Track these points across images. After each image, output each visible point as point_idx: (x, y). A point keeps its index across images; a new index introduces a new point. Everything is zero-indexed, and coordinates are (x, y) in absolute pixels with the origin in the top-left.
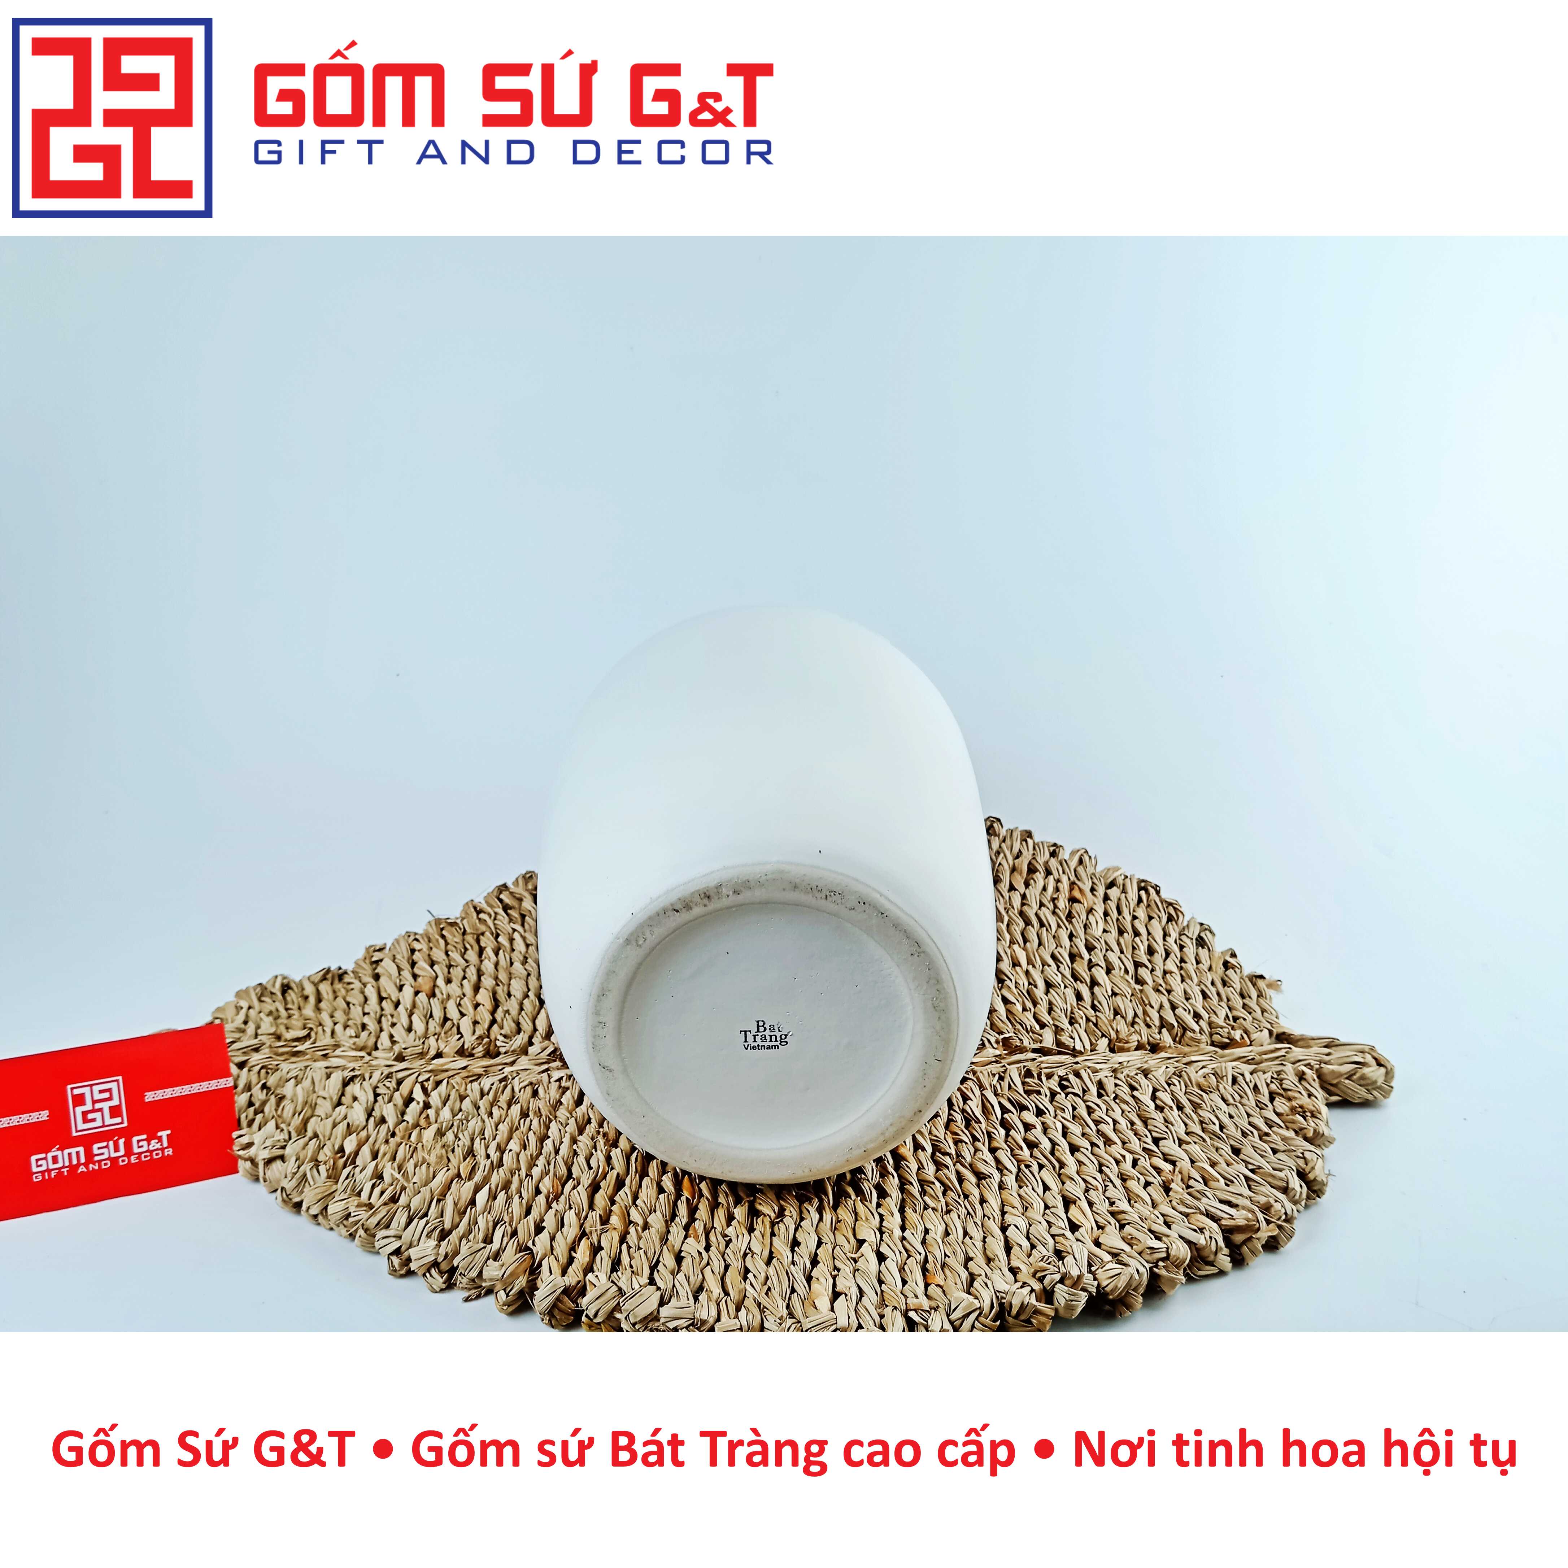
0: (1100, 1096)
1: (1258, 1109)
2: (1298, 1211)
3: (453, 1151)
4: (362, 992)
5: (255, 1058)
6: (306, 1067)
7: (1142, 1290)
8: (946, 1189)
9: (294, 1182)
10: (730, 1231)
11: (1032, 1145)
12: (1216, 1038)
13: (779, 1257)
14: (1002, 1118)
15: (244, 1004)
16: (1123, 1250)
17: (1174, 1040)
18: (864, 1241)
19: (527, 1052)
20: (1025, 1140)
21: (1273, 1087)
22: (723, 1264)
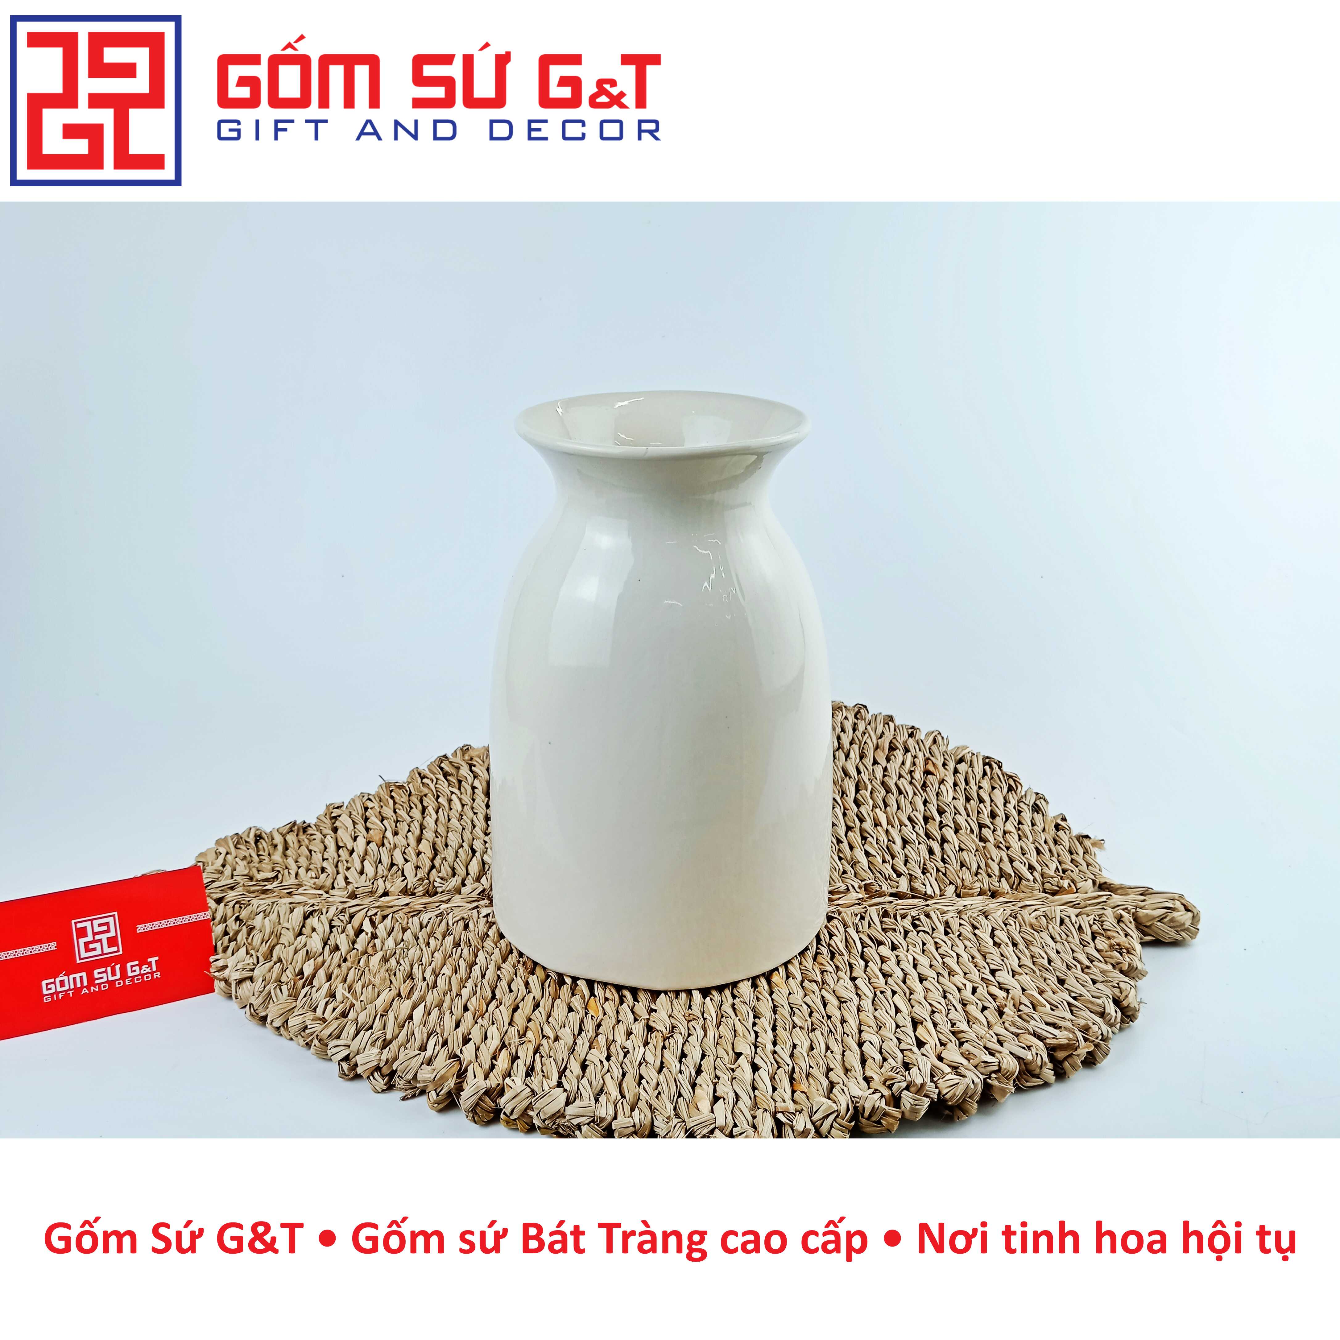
0: (946, 933)
1: (1082, 946)
2: (1113, 1032)
3: (395, 975)
4: (323, 842)
5: (231, 895)
6: (273, 903)
7: (977, 1098)
8: (812, 1012)
9: (261, 1000)
10: (628, 1044)
11: (887, 975)
12: (1047, 886)
13: (669, 1066)
14: (863, 952)
15: (223, 850)
16: (961, 1064)
17: (1012, 888)
18: (740, 1054)
19: (460, 892)
20: (881, 970)
21: (1095, 927)
22: (621, 1072)
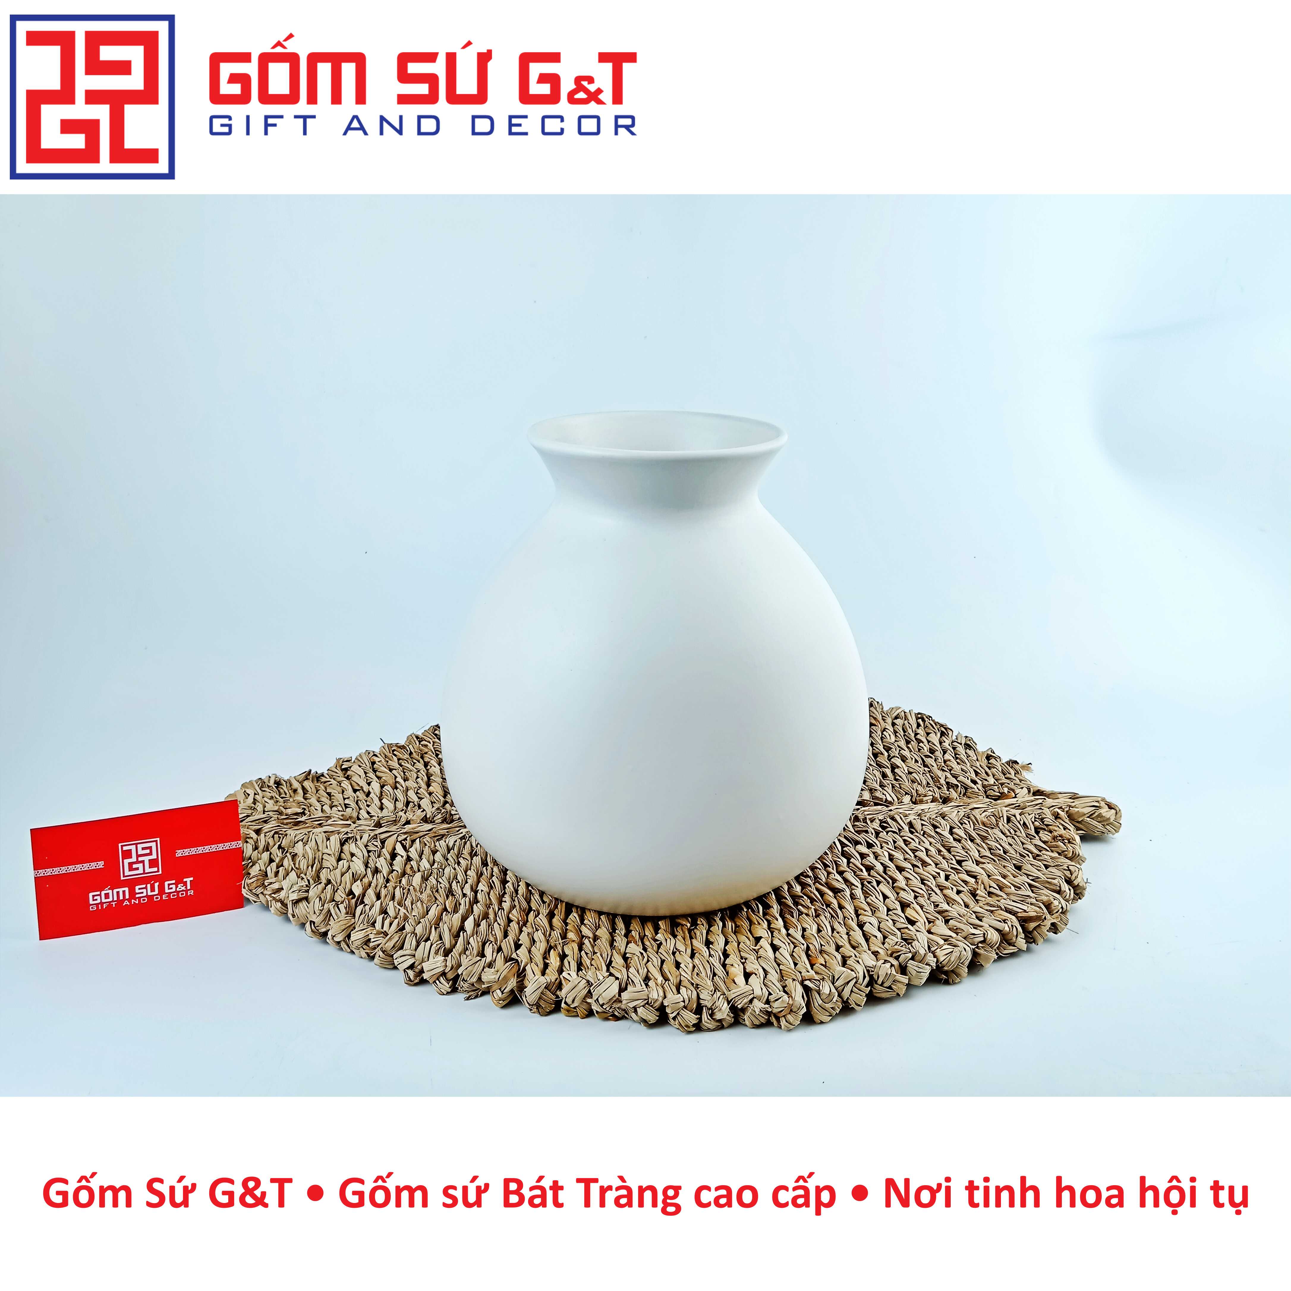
0: (912, 833)
1: (1028, 839)
2: (1069, 906)
3: (438, 892)
4: (339, 787)
5: (267, 827)
7: (967, 963)
8: (812, 901)
9: (321, 917)
10: (659, 937)
11: (869, 869)
13: (699, 952)
14: (843, 851)
15: (250, 792)
16: (951, 936)
17: (960, 795)
18: (760, 938)
20: (862, 864)
21: (1037, 824)
22: (660, 960)
